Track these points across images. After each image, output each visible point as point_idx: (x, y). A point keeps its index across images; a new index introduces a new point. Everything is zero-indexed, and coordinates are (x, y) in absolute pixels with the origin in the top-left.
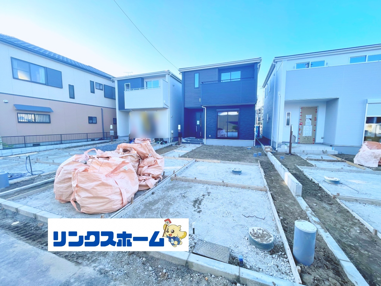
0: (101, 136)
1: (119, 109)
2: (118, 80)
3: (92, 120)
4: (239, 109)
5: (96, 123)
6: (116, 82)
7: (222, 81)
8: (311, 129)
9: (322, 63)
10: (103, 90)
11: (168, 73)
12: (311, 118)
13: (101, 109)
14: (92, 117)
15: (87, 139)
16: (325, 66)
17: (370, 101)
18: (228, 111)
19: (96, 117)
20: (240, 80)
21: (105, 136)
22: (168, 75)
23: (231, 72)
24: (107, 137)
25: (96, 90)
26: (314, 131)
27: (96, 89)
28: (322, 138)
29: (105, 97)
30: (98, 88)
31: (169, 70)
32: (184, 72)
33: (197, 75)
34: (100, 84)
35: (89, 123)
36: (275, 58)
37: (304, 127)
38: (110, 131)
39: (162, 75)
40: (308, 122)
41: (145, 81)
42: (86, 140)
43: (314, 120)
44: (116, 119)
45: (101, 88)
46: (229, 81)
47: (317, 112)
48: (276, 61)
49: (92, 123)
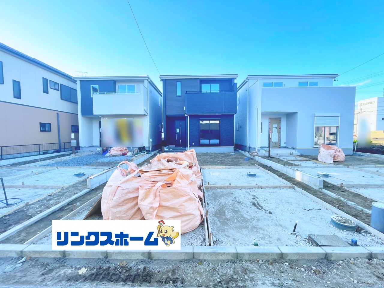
0: (56, 147)
1: (83, 114)
2: (81, 81)
3: (44, 127)
4: (220, 118)
5: (50, 131)
6: (78, 83)
7: (202, 92)
8: (277, 136)
9: (280, 84)
10: (59, 90)
11: (148, 79)
12: (277, 127)
13: (57, 113)
14: (44, 124)
15: (39, 151)
16: (283, 87)
17: (317, 115)
18: (210, 120)
19: (50, 124)
20: (219, 92)
21: (63, 147)
22: (146, 80)
23: (211, 84)
24: (65, 149)
25: (50, 90)
26: (280, 137)
27: (50, 88)
28: (285, 143)
29: (62, 99)
30: (53, 88)
31: (148, 76)
32: (166, 79)
33: (179, 84)
34: (56, 83)
35: (41, 131)
36: (248, 76)
37: (272, 134)
38: (72, 141)
39: (140, 80)
40: (275, 130)
41: (117, 85)
42: (38, 153)
43: (279, 128)
44: (77, 127)
45: (57, 88)
46: (210, 92)
47: (280, 122)
48: (248, 78)
49: (45, 131)
